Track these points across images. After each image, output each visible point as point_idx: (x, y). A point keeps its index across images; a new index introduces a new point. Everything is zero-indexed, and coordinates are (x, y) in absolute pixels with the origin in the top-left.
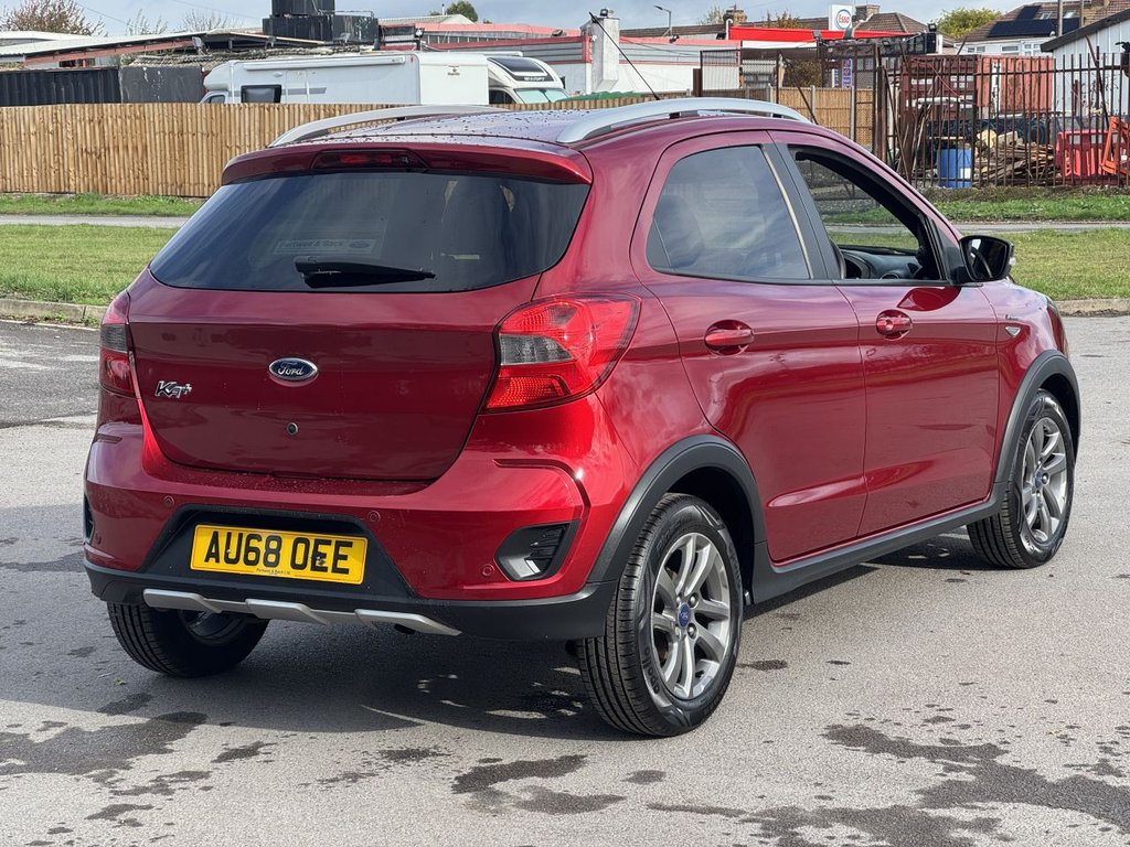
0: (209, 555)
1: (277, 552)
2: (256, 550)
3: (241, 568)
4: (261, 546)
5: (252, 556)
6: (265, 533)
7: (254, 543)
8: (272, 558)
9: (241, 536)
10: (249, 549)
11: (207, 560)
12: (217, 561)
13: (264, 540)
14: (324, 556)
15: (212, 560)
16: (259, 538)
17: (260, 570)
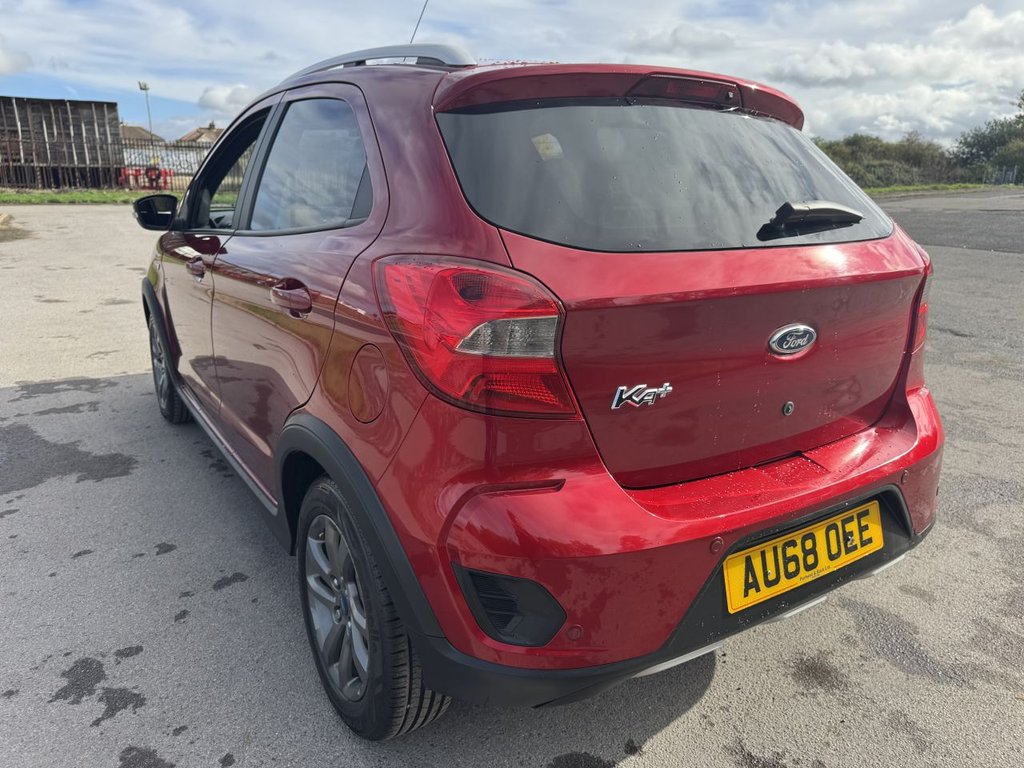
0: (748, 587)
1: (813, 551)
2: (795, 558)
3: (785, 585)
4: (797, 551)
5: (792, 567)
6: (797, 536)
7: (790, 552)
8: (811, 559)
9: (775, 549)
10: (787, 560)
11: (746, 595)
12: (758, 590)
13: (799, 542)
14: (851, 533)
15: (752, 591)
16: (793, 543)
17: (804, 578)
